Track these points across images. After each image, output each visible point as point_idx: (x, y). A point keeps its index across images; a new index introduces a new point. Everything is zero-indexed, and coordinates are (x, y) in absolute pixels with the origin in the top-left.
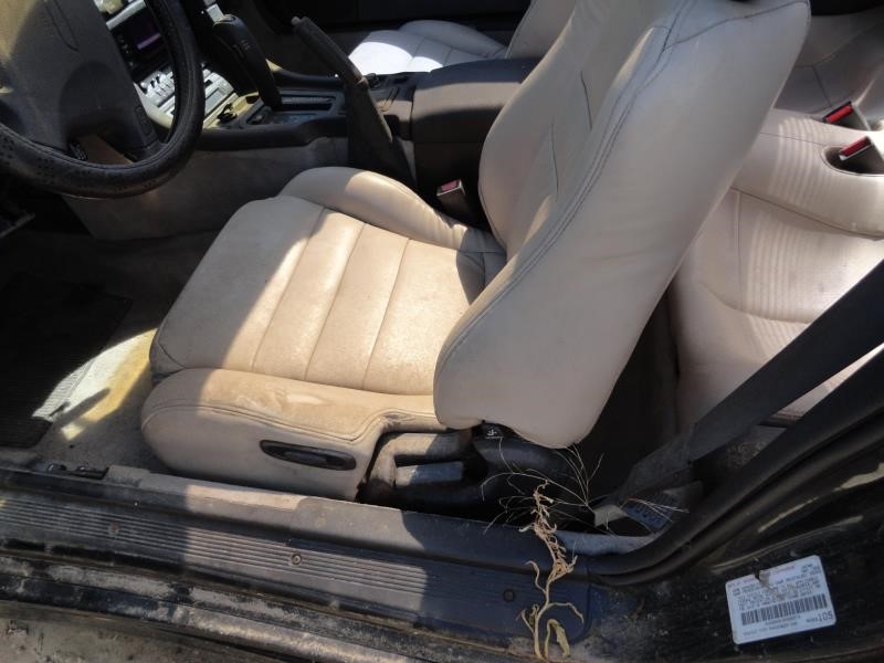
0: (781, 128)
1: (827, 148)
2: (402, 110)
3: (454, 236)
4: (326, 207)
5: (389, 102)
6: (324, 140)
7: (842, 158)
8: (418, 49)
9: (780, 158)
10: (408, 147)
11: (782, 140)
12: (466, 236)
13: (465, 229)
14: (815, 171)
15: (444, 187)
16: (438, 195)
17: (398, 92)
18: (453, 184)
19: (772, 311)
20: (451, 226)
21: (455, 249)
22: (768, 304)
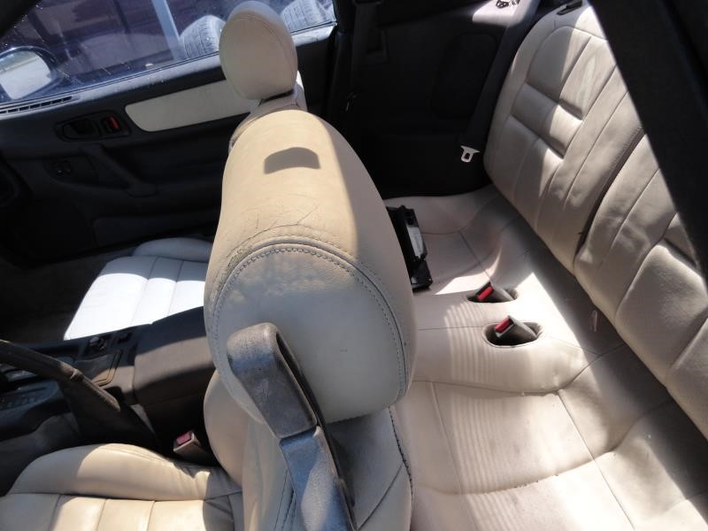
0: (446, 319)
1: (484, 329)
2: (125, 378)
3: (198, 486)
4: (61, 495)
5: (113, 370)
6: (53, 420)
7: (499, 335)
8: (152, 270)
9: (452, 349)
10: (138, 409)
11: (449, 331)
12: (210, 480)
13: (207, 474)
14: (481, 351)
15: (179, 440)
16: (174, 450)
17: (121, 355)
18: (187, 436)
19: (485, 484)
20: (193, 475)
21: (200, 499)
22: (481, 479)
